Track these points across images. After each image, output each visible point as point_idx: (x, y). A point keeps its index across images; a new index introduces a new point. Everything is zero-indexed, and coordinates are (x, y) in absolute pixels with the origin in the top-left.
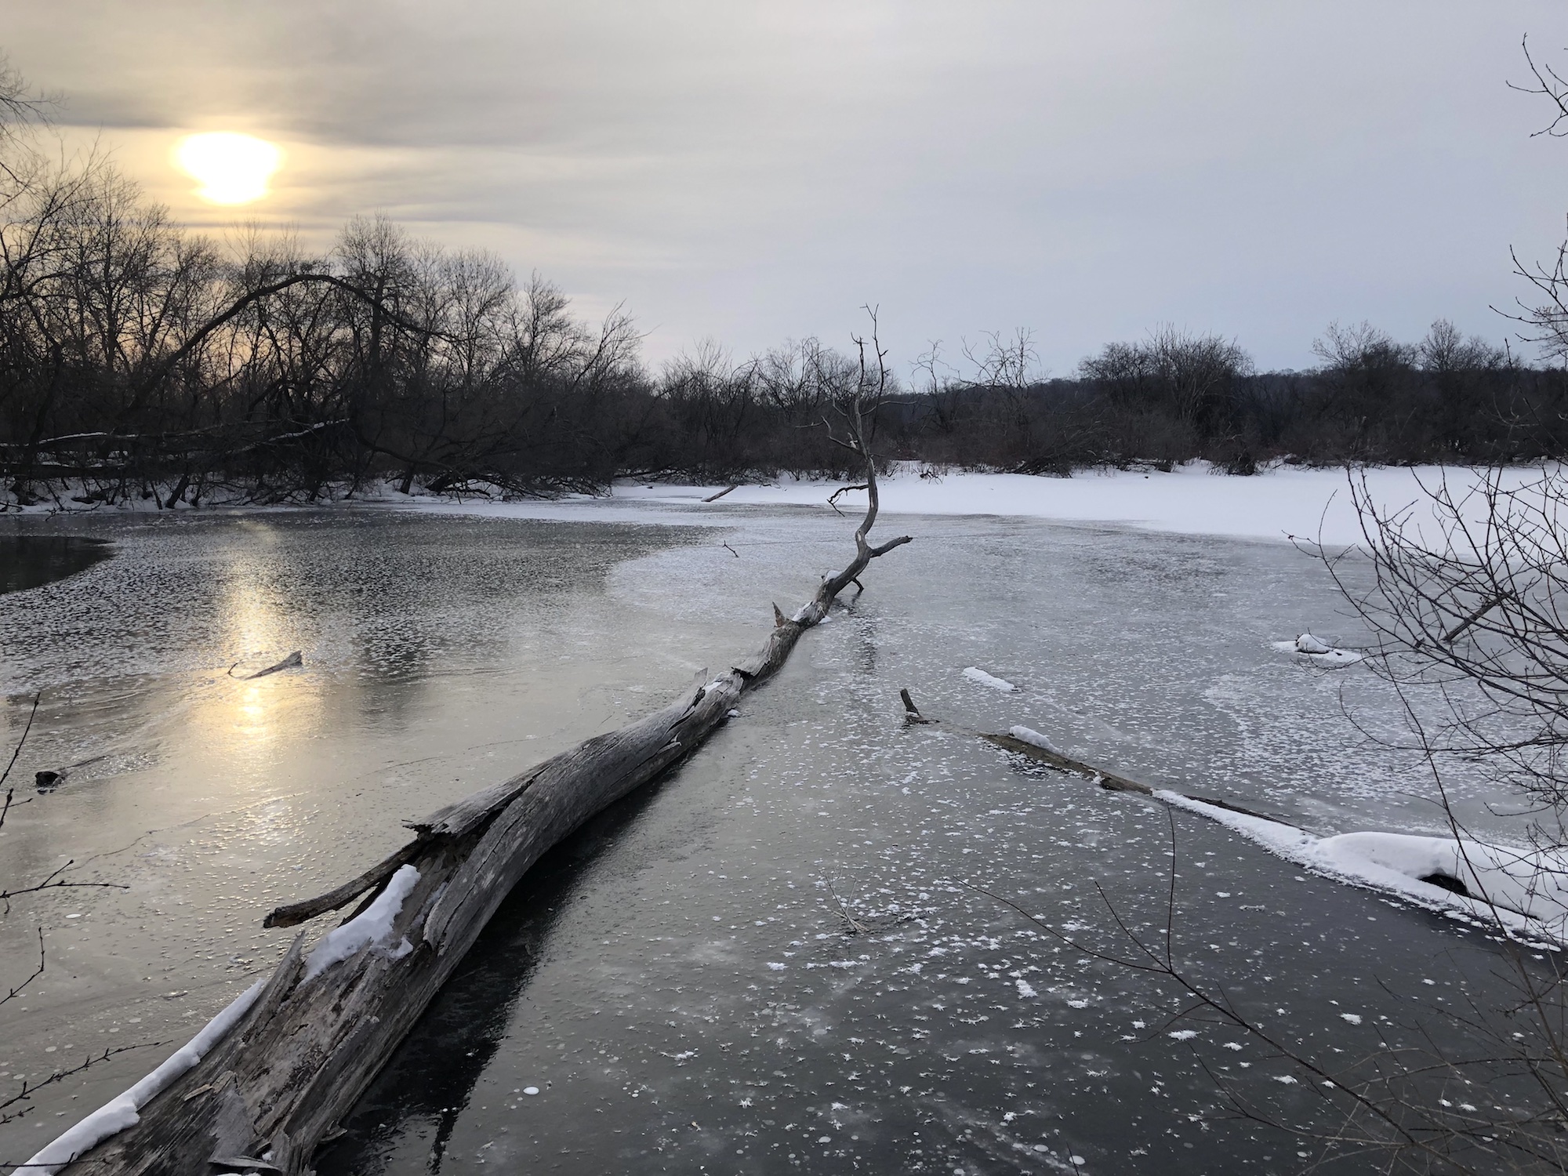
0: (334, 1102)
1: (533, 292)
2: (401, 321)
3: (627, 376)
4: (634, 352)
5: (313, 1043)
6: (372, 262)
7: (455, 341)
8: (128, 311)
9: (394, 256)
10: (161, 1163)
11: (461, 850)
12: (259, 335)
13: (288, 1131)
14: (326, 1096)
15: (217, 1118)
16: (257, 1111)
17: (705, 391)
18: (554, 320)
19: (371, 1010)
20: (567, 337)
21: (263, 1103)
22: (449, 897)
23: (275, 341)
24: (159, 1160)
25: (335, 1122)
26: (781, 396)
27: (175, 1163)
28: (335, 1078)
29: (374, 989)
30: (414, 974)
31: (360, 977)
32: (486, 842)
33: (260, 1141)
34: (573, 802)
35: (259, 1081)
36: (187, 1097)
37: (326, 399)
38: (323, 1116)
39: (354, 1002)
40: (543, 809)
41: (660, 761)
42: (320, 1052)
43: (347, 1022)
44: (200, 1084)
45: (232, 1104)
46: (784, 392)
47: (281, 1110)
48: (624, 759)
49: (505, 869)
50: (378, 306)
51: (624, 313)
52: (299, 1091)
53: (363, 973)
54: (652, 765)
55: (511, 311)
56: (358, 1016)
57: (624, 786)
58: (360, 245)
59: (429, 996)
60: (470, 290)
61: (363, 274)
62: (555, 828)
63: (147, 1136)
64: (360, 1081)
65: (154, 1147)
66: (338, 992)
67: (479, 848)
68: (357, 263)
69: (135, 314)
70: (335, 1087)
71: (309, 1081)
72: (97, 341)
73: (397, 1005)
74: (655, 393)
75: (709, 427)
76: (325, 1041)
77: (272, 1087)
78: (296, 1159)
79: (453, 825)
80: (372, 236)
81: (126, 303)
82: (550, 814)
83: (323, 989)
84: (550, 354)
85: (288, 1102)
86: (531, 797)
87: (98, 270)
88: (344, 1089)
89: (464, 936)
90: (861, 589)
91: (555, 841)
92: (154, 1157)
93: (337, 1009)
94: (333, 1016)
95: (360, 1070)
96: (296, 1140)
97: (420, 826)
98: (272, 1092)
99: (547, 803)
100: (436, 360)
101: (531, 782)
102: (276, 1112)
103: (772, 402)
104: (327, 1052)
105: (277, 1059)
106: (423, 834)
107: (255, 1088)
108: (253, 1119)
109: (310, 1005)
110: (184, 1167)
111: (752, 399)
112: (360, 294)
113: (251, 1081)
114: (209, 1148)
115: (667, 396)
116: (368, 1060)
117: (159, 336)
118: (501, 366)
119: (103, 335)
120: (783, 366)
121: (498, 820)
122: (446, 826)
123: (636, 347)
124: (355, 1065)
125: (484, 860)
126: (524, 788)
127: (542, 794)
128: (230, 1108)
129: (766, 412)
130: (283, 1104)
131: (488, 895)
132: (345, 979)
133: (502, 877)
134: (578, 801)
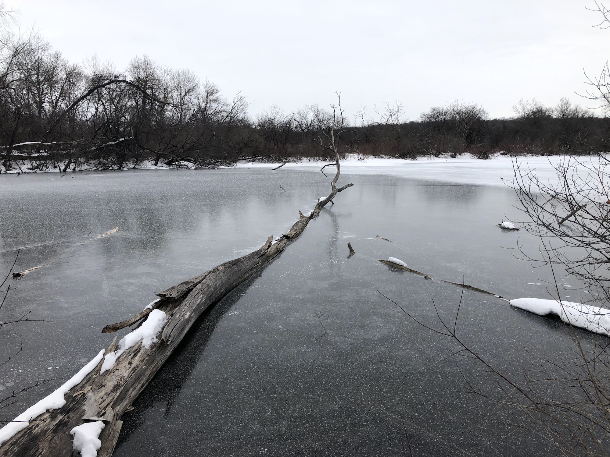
0: (129, 397)
1: (206, 86)
2: (154, 98)
3: (242, 121)
4: (245, 110)
5: (121, 376)
6: (143, 75)
7: (175, 106)
8: (46, 94)
9: (151, 72)
11: (177, 304)
12: (98, 104)
13: (113, 407)
14: (126, 395)
15: (85, 403)
16: (101, 400)
17: (273, 125)
18: (214, 98)
19: (143, 364)
20: (219, 104)
21: (103, 397)
22: (172, 322)
23: (104, 106)
24: (63, 419)
25: (130, 405)
26: (303, 128)
27: (70, 419)
28: (130, 389)
29: (144, 356)
30: (159, 350)
31: (139, 351)
32: (187, 300)
33: (101, 411)
34: (220, 286)
35: (101, 389)
36: (74, 396)
37: (125, 129)
38: (125, 402)
39: (136, 361)
40: (209, 288)
41: (254, 271)
42: (124, 379)
43: (134, 368)
44: (79, 390)
45: (91, 398)
46: (304, 126)
47: (110, 400)
48: (240, 270)
49: (194, 311)
50: (145, 93)
51: (241, 94)
52: (116, 393)
53: (140, 350)
54: (251, 272)
55: (197, 94)
56: (138, 366)
57: (240, 280)
58: (138, 68)
59: (165, 358)
60: (182, 85)
61: (139, 79)
62: (214, 295)
64: (139, 390)
65: (61, 413)
66: (131, 357)
67: (184, 303)
68: (136, 75)
69: (49, 95)
70: (130, 392)
71: (120, 389)
72: (35, 106)
73: (153, 362)
74: (254, 127)
75: (275, 140)
76: (126, 375)
77: (106, 391)
78: (115, 417)
79: (174, 295)
80: (142, 64)
81: (45, 91)
82: (211, 290)
83: (125, 356)
84: (212, 111)
85: (112, 397)
86: (204, 284)
87: (34, 78)
88: (133, 393)
89: (178, 336)
90: (333, 203)
91: (214, 300)
92: (62, 417)
93: (130, 363)
94: (129, 366)
95: (139, 386)
96: (115, 410)
97: (161, 295)
98: (106, 393)
99: (210, 286)
100: (168, 114)
101: (204, 278)
102: (108, 401)
103: (300, 130)
104: (126, 379)
105: (108, 381)
106: (162, 298)
107: (99, 392)
108: (99, 403)
109: (120, 362)
110: (73, 421)
111: (292, 129)
112: (138, 88)
113: (98, 389)
114: (82, 414)
115: (258, 128)
116: (142, 382)
117: (59, 104)
118: (193, 116)
119: (37, 104)
120: (304, 116)
121: (191, 293)
122: (171, 295)
123: (246, 108)
124: (137, 383)
125: (185, 308)
126: (202, 280)
127: (208, 282)
128: (90, 399)
129: (297, 134)
130: (110, 398)
131: (187, 321)
132: (134, 351)
133: (193, 314)
134: (222, 285)
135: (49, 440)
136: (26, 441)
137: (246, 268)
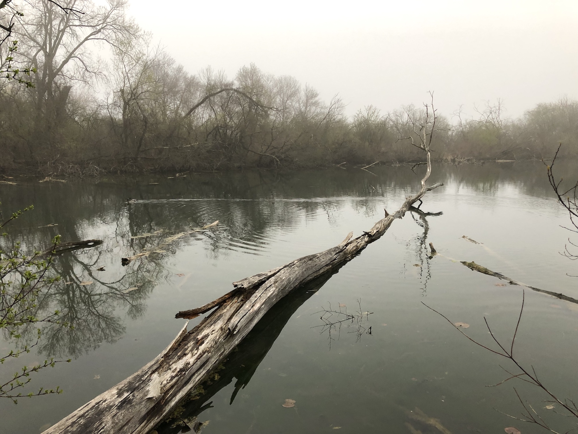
0: (194, 382)
1: (306, 91)
2: (257, 104)
3: (339, 122)
4: (343, 112)
5: (188, 361)
6: (249, 82)
9: (257, 80)
10: (129, 397)
11: (249, 294)
14: (191, 379)
15: (150, 383)
16: (165, 382)
17: (369, 126)
18: (314, 101)
20: (318, 107)
21: (168, 380)
22: (240, 313)
26: (399, 128)
27: (134, 398)
28: (195, 374)
29: (211, 343)
30: (227, 339)
32: (258, 292)
34: (294, 280)
35: (167, 372)
38: (190, 386)
40: (282, 282)
41: (331, 266)
42: (189, 364)
43: (200, 354)
45: (155, 379)
46: (400, 126)
47: (174, 383)
48: (316, 265)
49: (265, 303)
50: (251, 99)
51: (338, 97)
52: (181, 377)
54: (327, 268)
55: (298, 99)
56: (204, 352)
57: (315, 275)
58: (245, 77)
59: (233, 347)
60: (284, 91)
61: (246, 87)
62: (287, 289)
63: (126, 387)
64: (204, 375)
65: (127, 391)
67: (255, 295)
68: (244, 83)
70: (194, 377)
73: (220, 349)
74: (350, 127)
76: (192, 361)
77: (171, 374)
79: (245, 286)
82: (284, 284)
84: (311, 114)
86: (278, 277)
88: (198, 378)
89: (246, 327)
90: (422, 203)
91: (287, 293)
92: (128, 394)
93: (198, 349)
94: (196, 352)
95: (204, 372)
98: (171, 376)
99: (283, 280)
100: (272, 118)
101: (278, 271)
102: (172, 383)
103: (395, 130)
104: (192, 364)
105: (174, 365)
107: (165, 375)
108: (163, 385)
110: (137, 399)
111: (387, 129)
112: (245, 94)
113: (164, 372)
114: (146, 394)
115: (354, 128)
116: (208, 368)
118: (294, 118)
119: (162, 112)
120: (400, 115)
121: (263, 284)
122: (243, 285)
123: (343, 110)
124: (202, 369)
125: (256, 299)
126: (275, 274)
127: (282, 276)
128: (154, 381)
129: (393, 133)
130: (174, 380)
131: (257, 312)
133: (263, 306)
134: (296, 279)
135: (113, 415)
136: (93, 415)
137: (321, 264)
